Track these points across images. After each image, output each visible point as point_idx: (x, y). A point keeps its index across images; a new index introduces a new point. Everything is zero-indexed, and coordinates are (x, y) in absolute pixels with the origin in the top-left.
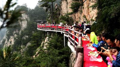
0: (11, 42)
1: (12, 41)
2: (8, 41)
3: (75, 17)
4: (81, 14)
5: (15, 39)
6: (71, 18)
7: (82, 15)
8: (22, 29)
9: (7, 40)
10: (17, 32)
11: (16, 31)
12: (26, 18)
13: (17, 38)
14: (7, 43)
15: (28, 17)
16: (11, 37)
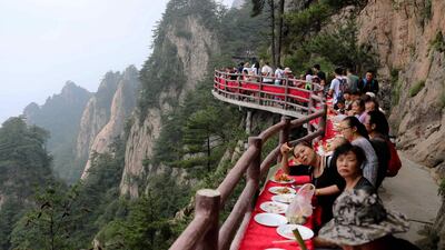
0: (150, 131)
1: (155, 127)
2: (141, 125)
3: (391, 45)
4: (422, 24)
5: (164, 119)
6: (370, 48)
7: (427, 29)
8: (191, 86)
9: (137, 121)
10: (173, 94)
11: (167, 91)
12: (206, 45)
13: (170, 119)
14: (136, 134)
15: (212, 38)
16: (152, 112)
